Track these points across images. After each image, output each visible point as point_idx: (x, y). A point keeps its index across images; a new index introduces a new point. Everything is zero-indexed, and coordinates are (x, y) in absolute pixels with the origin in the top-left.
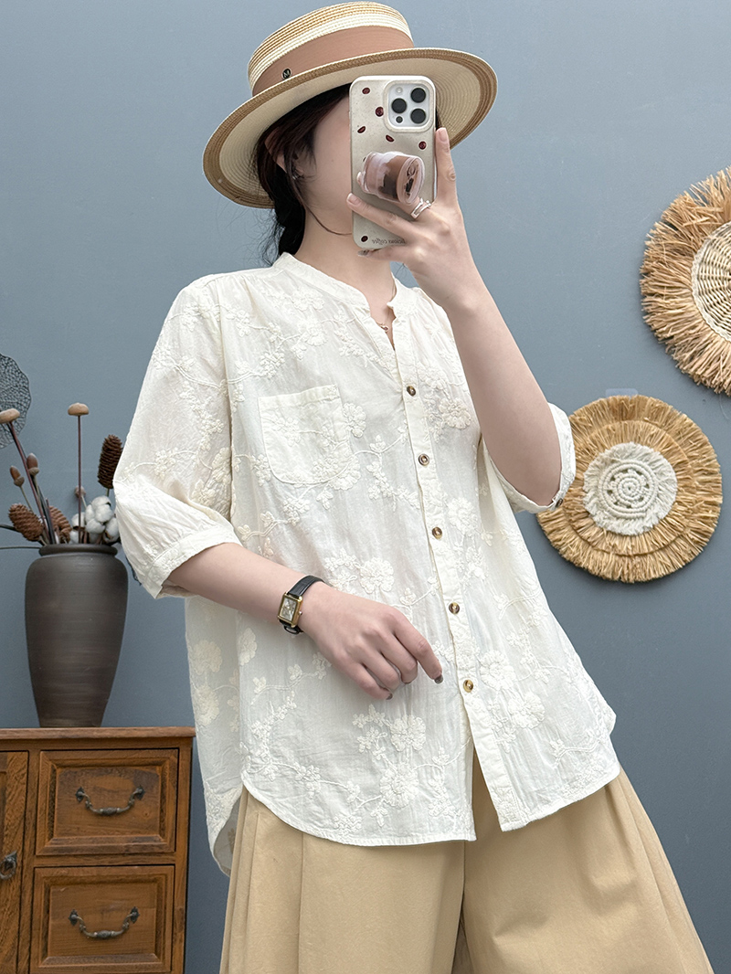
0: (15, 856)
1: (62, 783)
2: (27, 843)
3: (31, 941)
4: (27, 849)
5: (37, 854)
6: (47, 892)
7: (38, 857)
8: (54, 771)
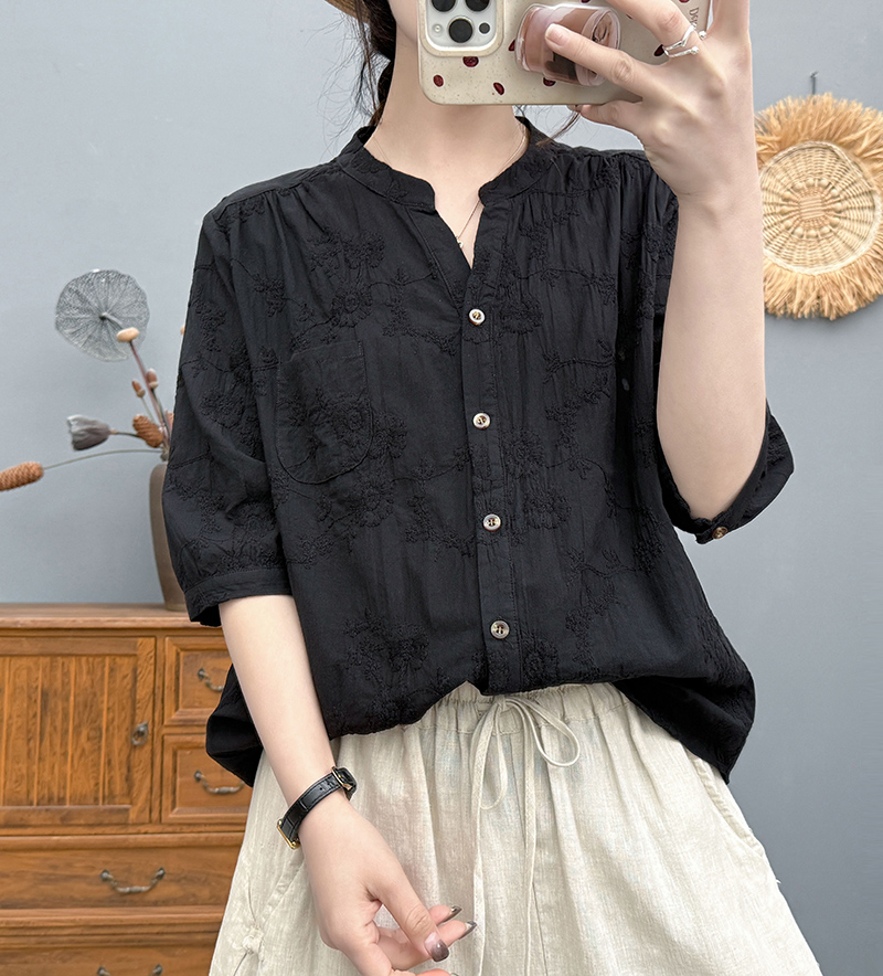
0: (146, 725)
1: (185, 664)
2: (157, 714)
3: (161, 795)
4: (156, 719)
5: (165, 723)
6: (175, 755)
7: (167, 726)
8: (178, 654)
